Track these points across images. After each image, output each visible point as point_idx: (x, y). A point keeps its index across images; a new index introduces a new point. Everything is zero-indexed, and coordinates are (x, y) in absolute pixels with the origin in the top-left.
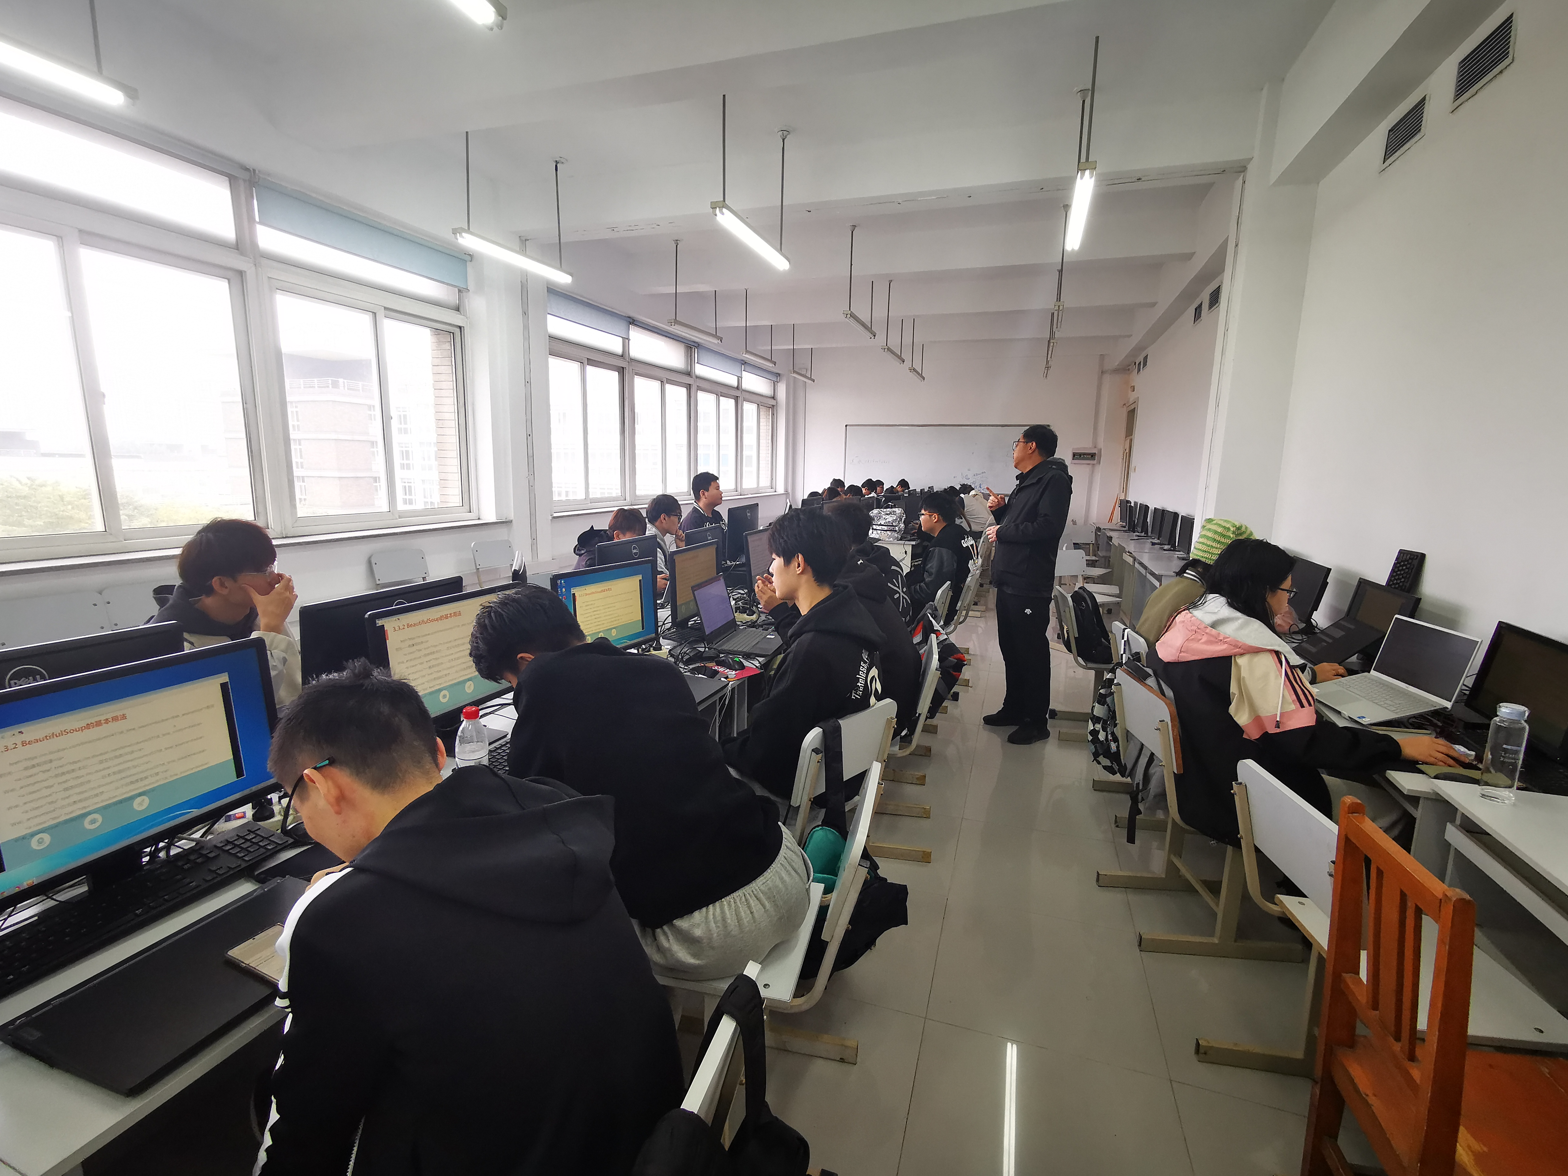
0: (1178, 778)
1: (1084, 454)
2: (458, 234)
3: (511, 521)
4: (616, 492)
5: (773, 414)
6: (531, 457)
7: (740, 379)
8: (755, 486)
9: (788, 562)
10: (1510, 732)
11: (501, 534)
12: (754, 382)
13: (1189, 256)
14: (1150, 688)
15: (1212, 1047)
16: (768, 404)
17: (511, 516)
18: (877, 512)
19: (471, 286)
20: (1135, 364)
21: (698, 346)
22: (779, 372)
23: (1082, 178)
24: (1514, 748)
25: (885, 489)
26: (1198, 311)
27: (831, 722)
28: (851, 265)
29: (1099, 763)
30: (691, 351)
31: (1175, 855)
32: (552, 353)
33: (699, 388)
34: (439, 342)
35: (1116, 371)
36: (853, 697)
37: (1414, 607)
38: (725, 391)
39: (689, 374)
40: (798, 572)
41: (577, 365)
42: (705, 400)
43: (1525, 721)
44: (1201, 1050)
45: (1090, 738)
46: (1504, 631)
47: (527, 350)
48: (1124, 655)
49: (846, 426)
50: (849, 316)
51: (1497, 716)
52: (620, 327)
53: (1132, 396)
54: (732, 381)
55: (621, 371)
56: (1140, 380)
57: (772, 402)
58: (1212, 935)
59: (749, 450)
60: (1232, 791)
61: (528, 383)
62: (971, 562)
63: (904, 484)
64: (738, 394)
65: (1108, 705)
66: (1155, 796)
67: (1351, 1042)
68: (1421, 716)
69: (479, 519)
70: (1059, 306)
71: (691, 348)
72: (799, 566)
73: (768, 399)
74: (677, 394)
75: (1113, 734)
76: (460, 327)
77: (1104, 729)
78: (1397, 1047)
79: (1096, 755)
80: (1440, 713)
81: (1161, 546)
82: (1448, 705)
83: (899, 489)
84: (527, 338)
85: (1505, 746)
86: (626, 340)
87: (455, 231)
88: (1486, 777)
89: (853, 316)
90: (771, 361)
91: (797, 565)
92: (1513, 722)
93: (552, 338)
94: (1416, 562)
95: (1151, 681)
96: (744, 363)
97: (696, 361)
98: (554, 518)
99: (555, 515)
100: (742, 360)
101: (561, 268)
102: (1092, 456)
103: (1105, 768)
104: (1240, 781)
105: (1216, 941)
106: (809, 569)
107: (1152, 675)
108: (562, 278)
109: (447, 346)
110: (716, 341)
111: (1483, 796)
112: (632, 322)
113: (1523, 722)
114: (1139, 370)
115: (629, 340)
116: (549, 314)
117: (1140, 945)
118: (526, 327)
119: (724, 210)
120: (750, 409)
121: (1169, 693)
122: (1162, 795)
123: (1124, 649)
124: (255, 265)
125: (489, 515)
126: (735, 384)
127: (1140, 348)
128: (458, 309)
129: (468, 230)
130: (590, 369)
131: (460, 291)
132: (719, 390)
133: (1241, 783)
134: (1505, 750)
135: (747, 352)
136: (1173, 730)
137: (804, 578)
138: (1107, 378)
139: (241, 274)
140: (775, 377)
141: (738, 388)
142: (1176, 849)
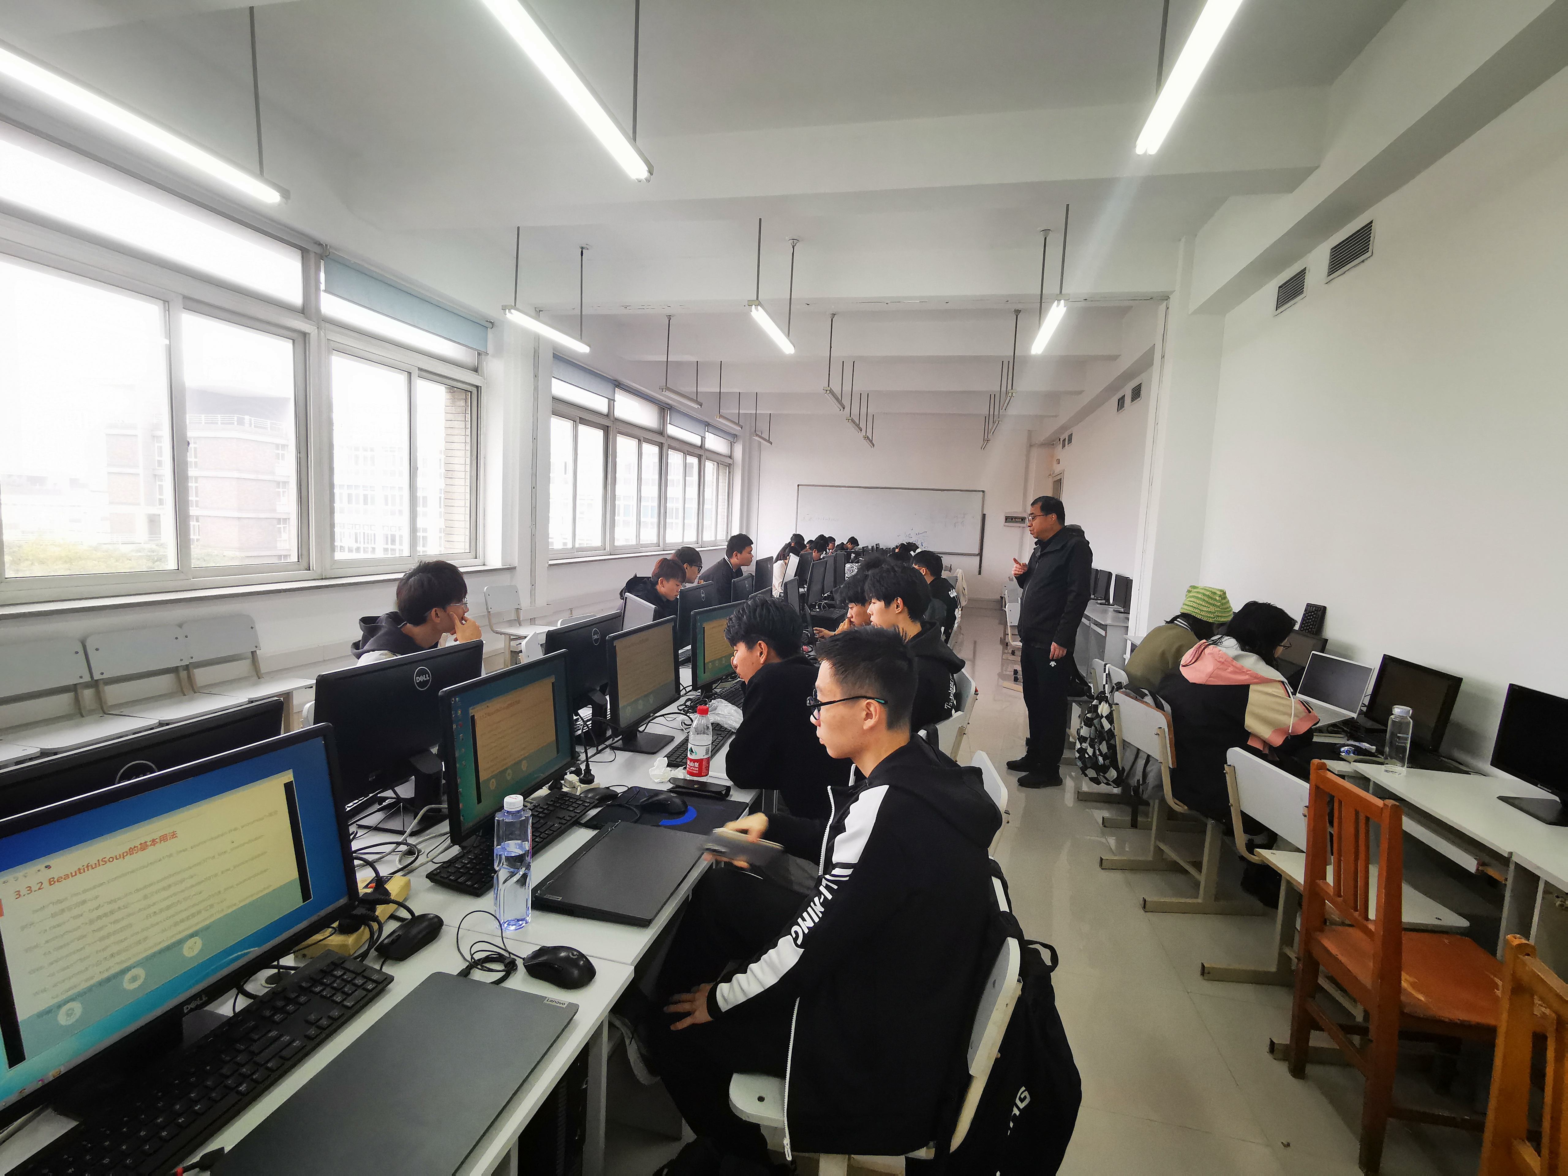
0: (1173, 773)
1: (1016, 518)
2: (507, 310)
3: (515, 568)
4: (598, 543)
5: (729, 472)
6: (534, 509)
7: (703, 439)
8: (713, 539)
9: (888, 604)
11: (504, 580)
12: (715, 443)
13: (1114, 358)
15: (1214, 968)
16: (725, 463)
17: (516, 565)
19: (490, 349)
20: (1060, 440)
21: (670, 408)
22: (737, 434)
24: (1405, 736)
25: (836, 545)
26: (1121, 402)
27: (932, 727)
28: (831, 347)
30: (664, 412)
31: (1159, 841)
32: (555, 413)
33: (670, 447)
34: (454, 400)
35: (1042, 445)
36: (945, 707)
37: (1323, 644)
38: (691, 449)
39: (661, 433)
40: (897, 612)
41: (570, 423)
42: (675, 458)
43: (1410, 717)
44: (1206, 971)
46: (1388, 662)
47: (536, 409)
49: (798, 485)
50: (828, 392)
51: (1393, 714)
52: (607, 389)
53: (1058, 469)
54: (696, 440)
55: (606, 430)
56: (1064, 454)
57: (729, 461)
58: (1197, 897)
59: (709, 506)
60: (1225, 771)
61: (535, 439)
63: (853, 541)
64: (700, 453)
68: (1334, 725)
69: (484, 565)
70: (1012, 393)
71: (664, 409)
72: (898, 607)
73: (725, 458)
74: (651, 451)
76: (477, 387)
78: (1356, 914)
79: (1083, 770)
80: (1349, 722)
82: (1355, 715)
83: (849, 546)
84: (536, 399)
85: (1399, 735)
86: (611, 401)
87: (504, 308)
89: (831, 392)
90: (738, 424)
91: (896, 606)
93: (555, 399)
94: (1320, 613)
96: (707, 425)
97: (668, 422)
98: (550, 565)
99: (551, 562)
100: (707, 422)
101: (581, 338)
105: (1200, 901)
106: (906, 609)
108: (579, 348)
109: (462, 403)
110: (696, 406)
111: (1386, 771)
112: (618, 385)
113: (1409, 718)
114: (1064, 446)
115: (614, 401)
116: (554, 377)
117: (1144, 907)
118: (536, 389)
119: (759, 307)
120: (710, 467)
124: (318, 328)
125: (495, 561)
126: (699, 443)
127: (1063, 428)
128: (476, 370)
129: (515, 307)
130: (582, 428)
131: (479, 354)
132: (686, 448)
134: (1399, 737)
135: (721, 416)
137: (901, 617)
138: (1035, 452)
139: (305, 335)
140: (732, 438)
141: (701, 447)
142: (1160, 837)
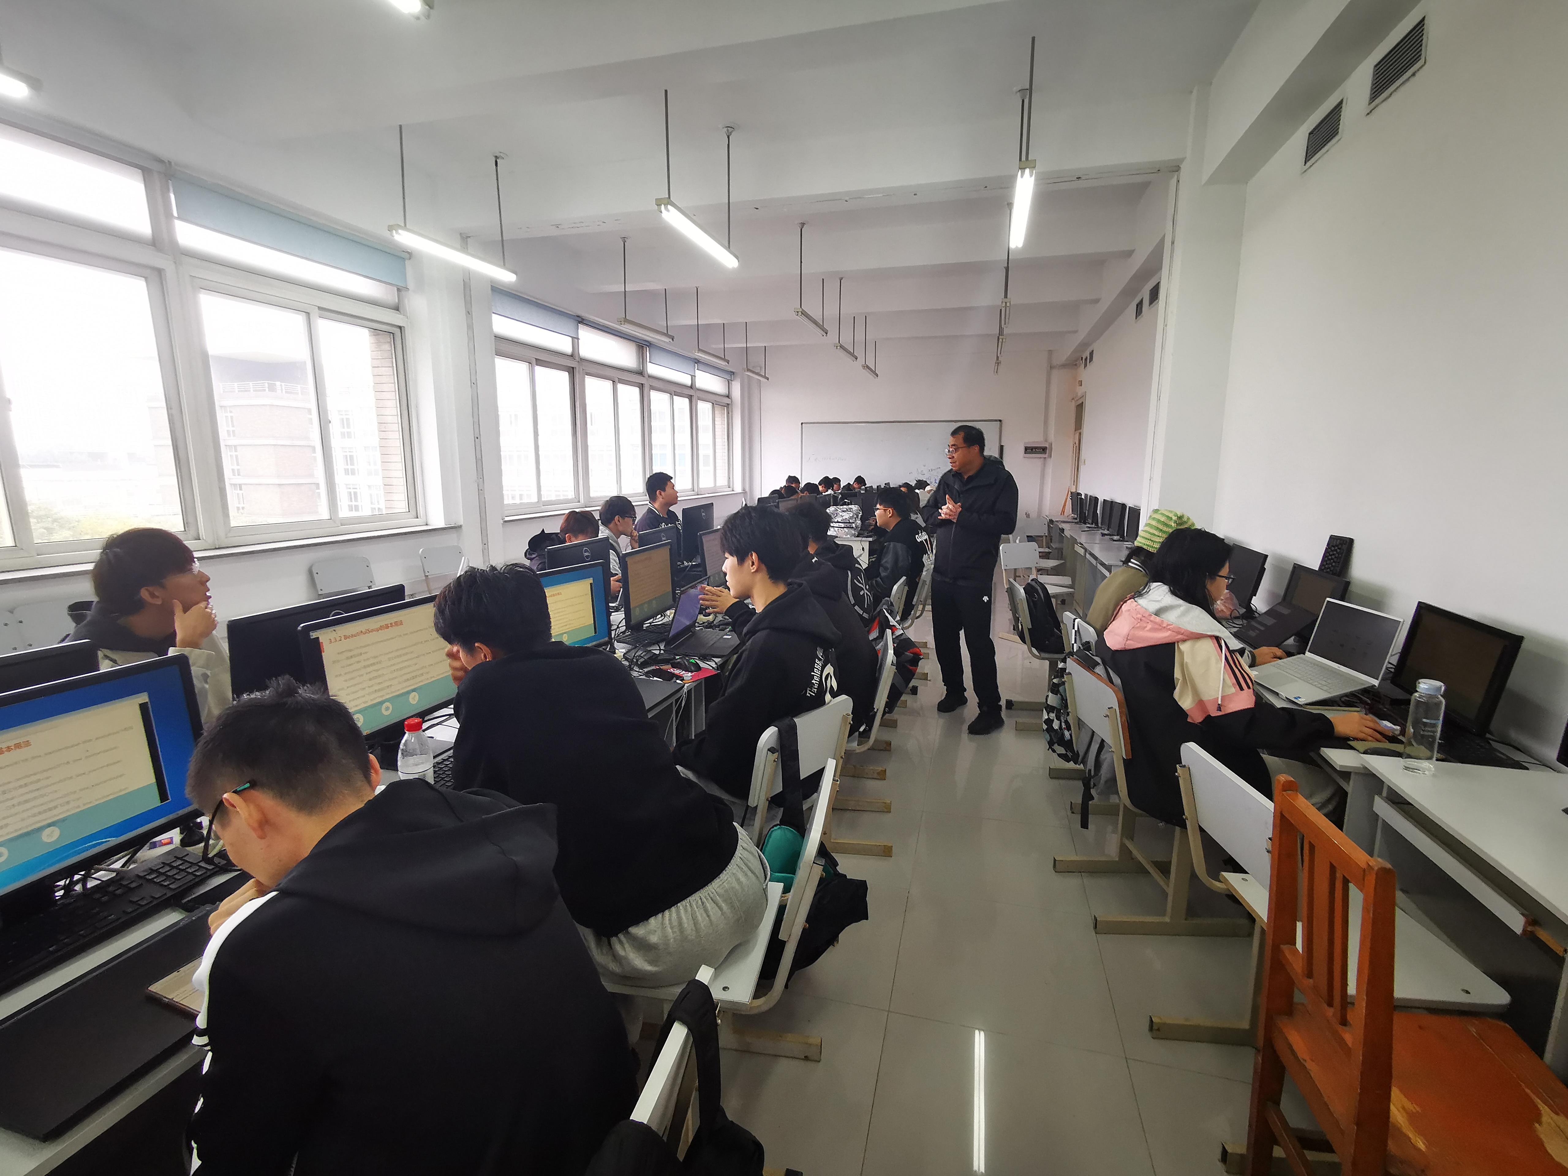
0: (1127, 763)
1: (1036, 448)
2: (394, 231)
3: (461, 526)
4: (571, 495)
5: (728, 413)
6: (479, 461)
7: (693, 377)
8: (712, 485)
9: (741, 560)
10: (1428, 707)
11: (450, 539)
12: (708, 381)
13: (1129, 254)
14: (1098, 676)
15: (1165, 1024)
16: (722, 403)
17: (461, 522)
18: (833, 509)
19: (411, 284)
20: (1082, 359)
21: (650, 345)
22: (734, 371)
23: (1022, 177)
24: (1433, 722)
25: (842, 487)
26: (1139, 306)
27: (787, 721)
28: (801, 262)
29: (1054, 751)
30: (643, 350)
31: (1127, 838)
32: (499, 354)
33: (652, 388)
34: (378, 343)
35: (1064, 366)
36: (808, 695)
37: (1344, 590)
38: (678, 390)
39: (641, 373)
40: (752, 571)
41: (525, 366)
42: (659, 400)
44: (1155, 1027)
45: (1045, 727)
46: (1424, 610)
47: (472, 350)
48: (1075, 645)
49: (802, 424)
50: (800, 313)
52: (570, 325)
53: (1080, 391)
54: (686, 380)
55: (571, 371)
56: (1087, 374)
57: (727, 401)
58: (1164, 914)
59: (705, 450)
60: (1176, 774)
61: (474, 384)
62: (925, 557)
63: (860, 480)
64: (692, 393)
65: (1061, 695)
66: (1106, 782)
67: (1289, 1010)
68: (1352, 694)
69: (427, 525)
70: (1006, 303)
71: (642, 346)
72: (753, 564)
73: (722, 398)
74: (629, 394)
75: (1066, 722)
76: (400, 328)
77: (1058, 718)
78: (1330, 1012)
79: (1051, 744)
80: (1368, 691)
81: (1112, 537)
82: (1376, 683)
83: (856, 486)
84: (471, 338)
85: (1424, 720)
86: (575, 339)
87: (391, 228)
88: (1409, 750)
89: (804, 313)
90: (724, 359)
91: (751, 564)
92: (1431, 696)
93: (498, 338)
94: (1345, 547)
95: (1100, 670)
96: (697, 361)
97: (648, 360)
98: (506, 522)
99: (507, 519)
100: (696, 359)
101: (504, 266)
102: (1043, 450)
103: (1060, 755)
104: (1183, 764)
105: (1167, 919)
106: (763, 566)
107: (1101, 663)
108: (506, 277)
109: (387, 347)
110: (667, 340)
111: (1407, 768)
112: (581, 321)
114: (1086, 365)
115: (578, 339)
116: (494, 313)
117: (1096, 927)
118: (470, 327)
119: (669, 207)
120: (704, 408)
121: (1117, 680)
122: (1113, 780)
123: (1075, 638)
124: (175, 263)
125: (437, 521)
126: (689, 383)
127: (1084, 345)
128: (397, 309)
129: (405, 227)
130: (539, 369)
131: (399, 290)
132: (673, 389)
133: (1184, 766)
134: (1425, 724)
135: (700, 350)
136: (1121, 717)
137: (759, 576)
138: (1055, 373)
139: (160, 272)
140: (730, 375)
141: (691, 387)
142: (1129, 832)
